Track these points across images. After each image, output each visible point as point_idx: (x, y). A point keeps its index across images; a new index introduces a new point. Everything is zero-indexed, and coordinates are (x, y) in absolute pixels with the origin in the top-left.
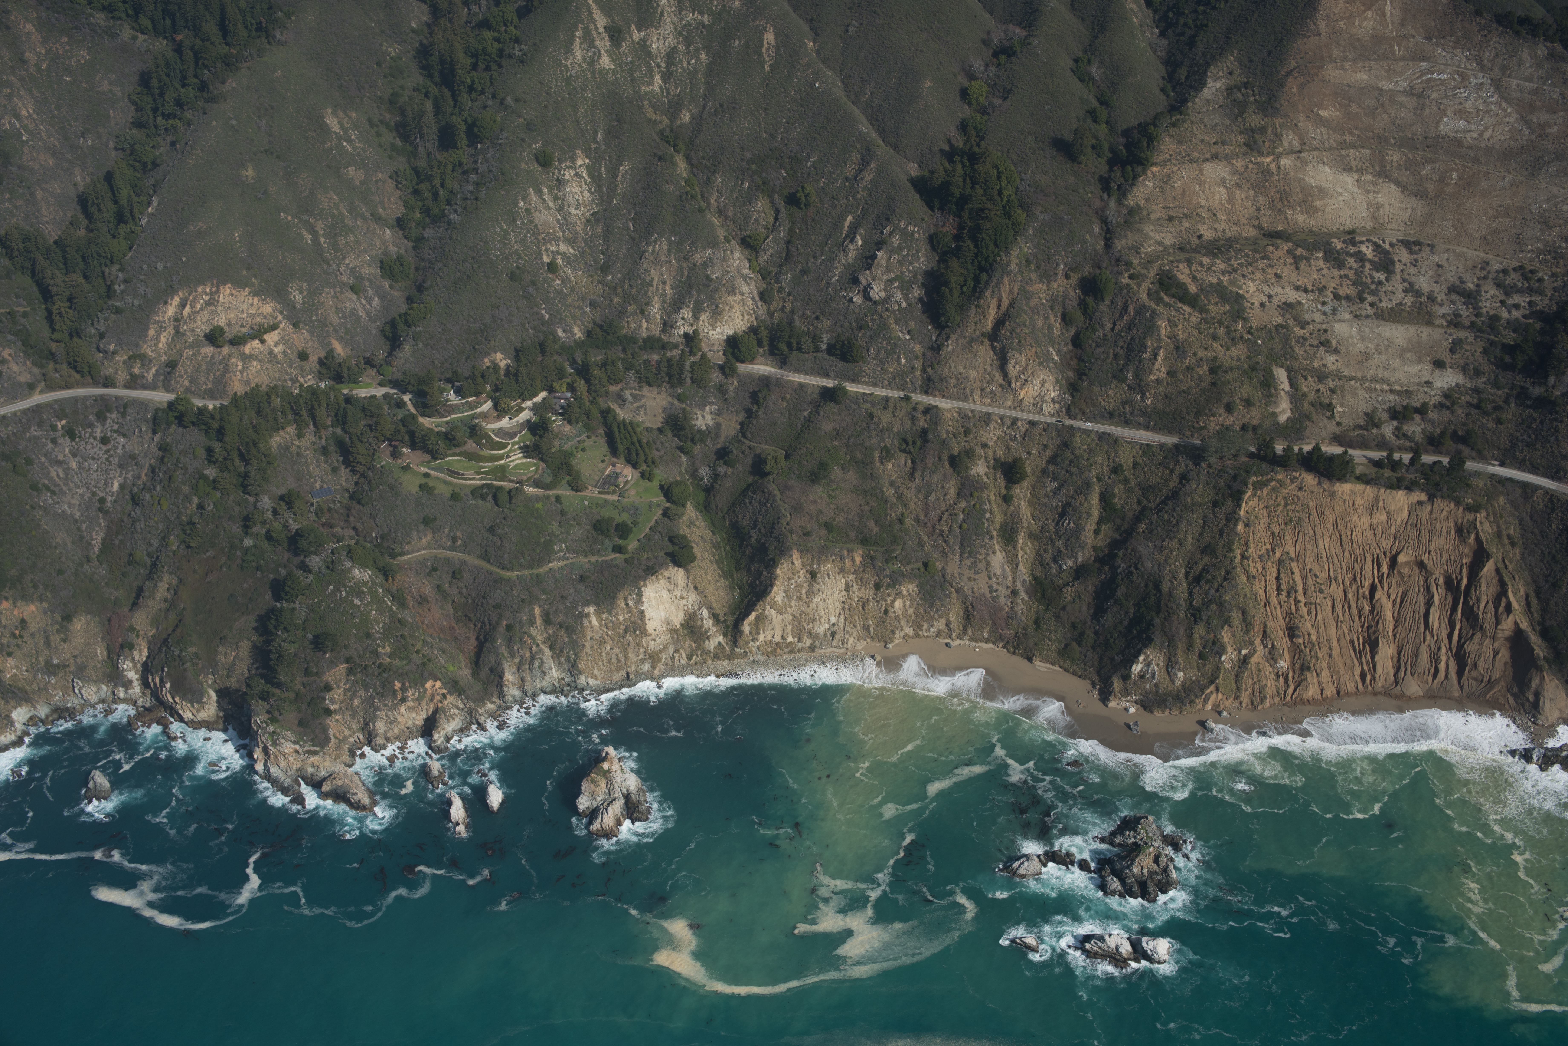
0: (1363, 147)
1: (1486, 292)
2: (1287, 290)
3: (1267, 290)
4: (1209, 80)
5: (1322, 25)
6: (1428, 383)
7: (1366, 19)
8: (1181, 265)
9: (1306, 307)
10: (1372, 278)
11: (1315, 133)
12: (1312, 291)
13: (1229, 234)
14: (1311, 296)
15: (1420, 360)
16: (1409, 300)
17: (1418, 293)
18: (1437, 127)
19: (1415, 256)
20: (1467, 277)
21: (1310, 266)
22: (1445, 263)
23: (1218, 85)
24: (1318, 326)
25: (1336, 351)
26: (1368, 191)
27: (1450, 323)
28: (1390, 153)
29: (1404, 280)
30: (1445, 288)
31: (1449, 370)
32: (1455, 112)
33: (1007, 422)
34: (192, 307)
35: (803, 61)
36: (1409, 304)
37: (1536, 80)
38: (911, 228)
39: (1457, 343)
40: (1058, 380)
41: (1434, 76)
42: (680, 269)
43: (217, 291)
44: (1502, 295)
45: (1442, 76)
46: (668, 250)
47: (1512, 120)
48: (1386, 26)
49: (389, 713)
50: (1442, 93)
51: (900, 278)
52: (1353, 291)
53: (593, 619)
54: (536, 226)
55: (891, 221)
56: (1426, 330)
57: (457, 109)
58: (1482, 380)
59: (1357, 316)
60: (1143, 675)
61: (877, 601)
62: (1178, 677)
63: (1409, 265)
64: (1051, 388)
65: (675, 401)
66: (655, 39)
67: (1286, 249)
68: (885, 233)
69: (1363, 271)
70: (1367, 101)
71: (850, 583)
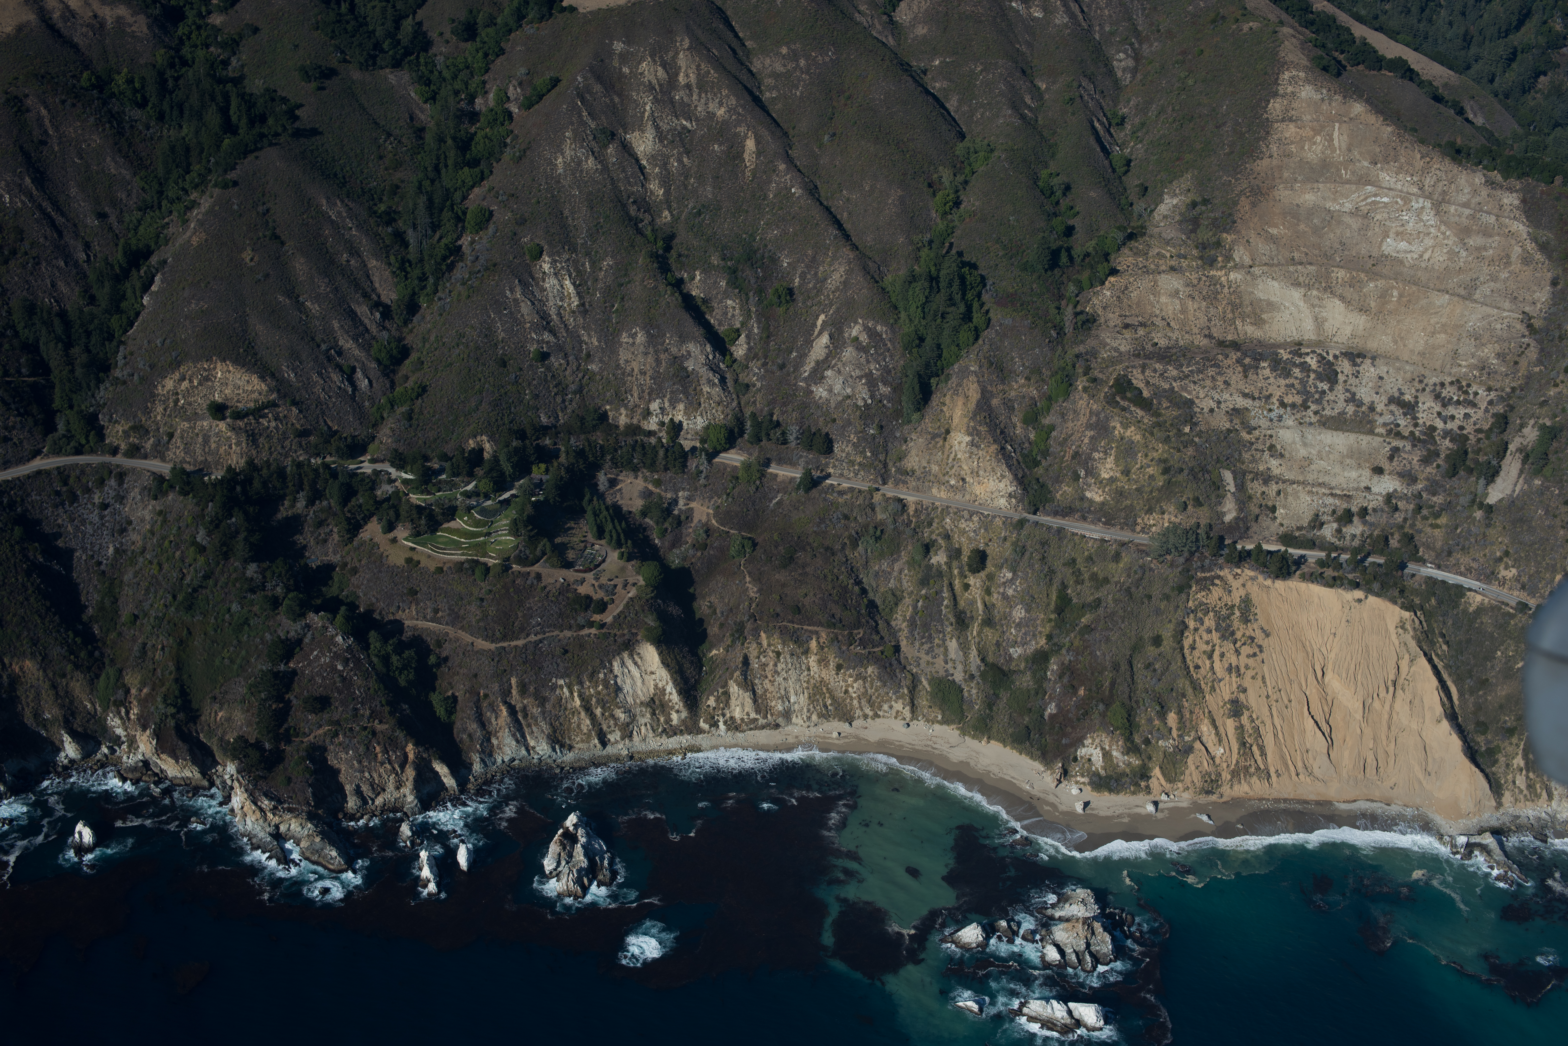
0: (1311, 264)
1: (1424, 403)
2: (1235, 396)
4: (1166, 196)
5: (1274, 148)
6: (1368, 489)
7: (1315, 143)
8: (1135, 371)
9: (1253, 413)
10: (1316, 387)
11: (1265, 249)
12: (1259, 398)
13: (1181, 343)
14: (1257, 403)
15: (1359, 466)
16: (1351, 409)
17: (1360, 404)
18: (1380, 247)
19: (1357, 368)
20: (1405, 389)
21: (1257, 374)
22: (1385, 376)
23: (1175, 201)
24: (1264, 432)
25: (1282, 456)
26: (1313, 306)
27: (1389, 432)
28: (1336, 270)
29: (1347, 390)
30: (1384, 399)
31: (1387, 477)
32: (1397, 234)
33: (966, 515)
34: (191, 381)
35: (782, 167)
36: (1351, 413)
37: (1472, 206)
38: (879, 328)
39: (1396, 450)
40: (1016, 476)
41: (1378, 199)
42: (658, 361)
43: (215, 368)
44: (1438, 408)
45: (1385, 200)
46: (648, 342)
47: (1450, 242)
48: (1334, 151)
49: (367, 774)
50: (1385, 215)
51: (869, 375)
52: (1298, 399)
53: (565, 690)
54: (523, 315)
55: (860, 321)
56: (1366, 438)
57: (449, 203)
58: (1418, 487)
59: (1301, 423)
60: (1089, 758)
61: (837, 682)
62: (1123, 760)
63: (1351, 376)
64: (1008, 484)
65: (650, 486)
66: (641, 142)
67: (1235, 358)
68: (854, 332)
69: (1307, 381)
70: (1315, 221)
71: (812, 664)
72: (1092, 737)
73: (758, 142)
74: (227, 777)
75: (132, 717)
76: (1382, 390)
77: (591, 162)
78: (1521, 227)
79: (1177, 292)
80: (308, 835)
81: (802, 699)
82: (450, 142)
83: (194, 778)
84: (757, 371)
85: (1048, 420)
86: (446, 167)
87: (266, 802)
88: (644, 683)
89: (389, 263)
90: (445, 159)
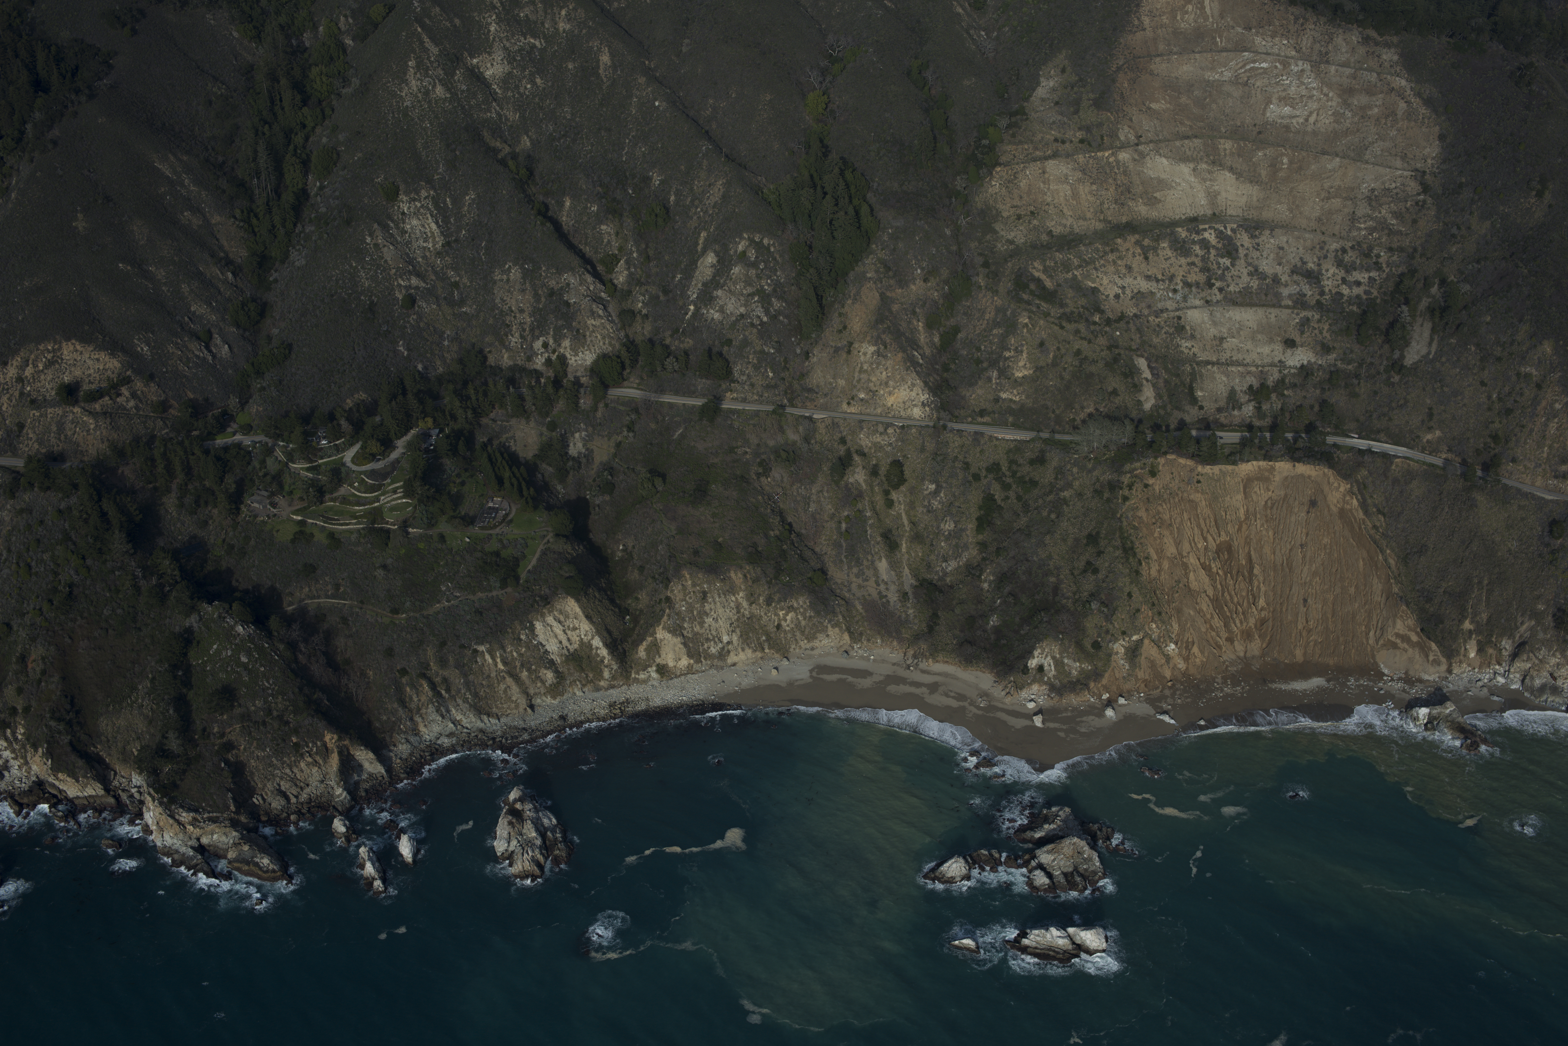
0: (1196, 137)
1: (1327, 270)
2: (1139, 280)
3: (1120, 282)
4: (1042, 79)
5: (1146, 21)
6: (1281, 363)
7: (1187, 12)
8: (1035, 263)
9: (1158, 295)
10: (1218, 263)
11: (1147, 125)
12: (1163, 281)
13: (1076, 229)
14: (1161, 285)
15: (1271, 340)
16: (1255, 284)
17: (1262, 276)
18: (1264, 114)
19: (1257, 241)
20: (1307, 258)
21: (1158, 255)
22: (1285, 246)
23: (1051, 84)
24: (1172, 314)
25: (1191, 337)
26: (1205, 180)
27: (1296, 302)
28: (1222, 141)
29: (1249, 264)
30: (1287, 269)
31: (1300, 349)
32: (1280, 99)
33: (881, 429)
34: (35, 366)
35: (642, 80)
36: (1255, 287)
37: (1352, 65)
38: (766, 241)
39: (1305, 322)
40: (926, 383)
41: (1257, 65)
42: (537, 296)
43: (60, 348)
44: (1342, 273)
45: (1264, 65)
46: (523, 278)
47: (1334, 104)
48: (1206, 19)
49: (288, 771)
50: (1266, 81)
51: (760, 292)
52: (1201, 278)
53: (487, 657)
54: (386, 261)
55: (745, 235)
56: (1274, 312)
57: (291, 147)
58: (1332, 357)
59: (1207, 302)
60: (1041, 668)
61: (769, 616)
62: (1075, 667)
63: (1251, 249)
64: (920, 392)
65: (544, 429)
66: (489, 65)
67: (1133, 240)
68: (740, 248)
69: (1208, 258)
70: (1196, 93)
71: (740, 600)
72: (1041, 647)
73: (612, 56)
74: (134, 790)
75: (20, 737)
76: (1284, 261)
77: (440, 91)
78: (1403, 83)
79: (1066, 177)
80: (235, 844)
81: (735, 638)
82: (283, 81)
83: (97, 796)
84: (641, 298)
85: (952, 322)
86: (283, 109)
87: (184, 814)
88: (569, 640)
89: (235, 217)
90: (281, 101)
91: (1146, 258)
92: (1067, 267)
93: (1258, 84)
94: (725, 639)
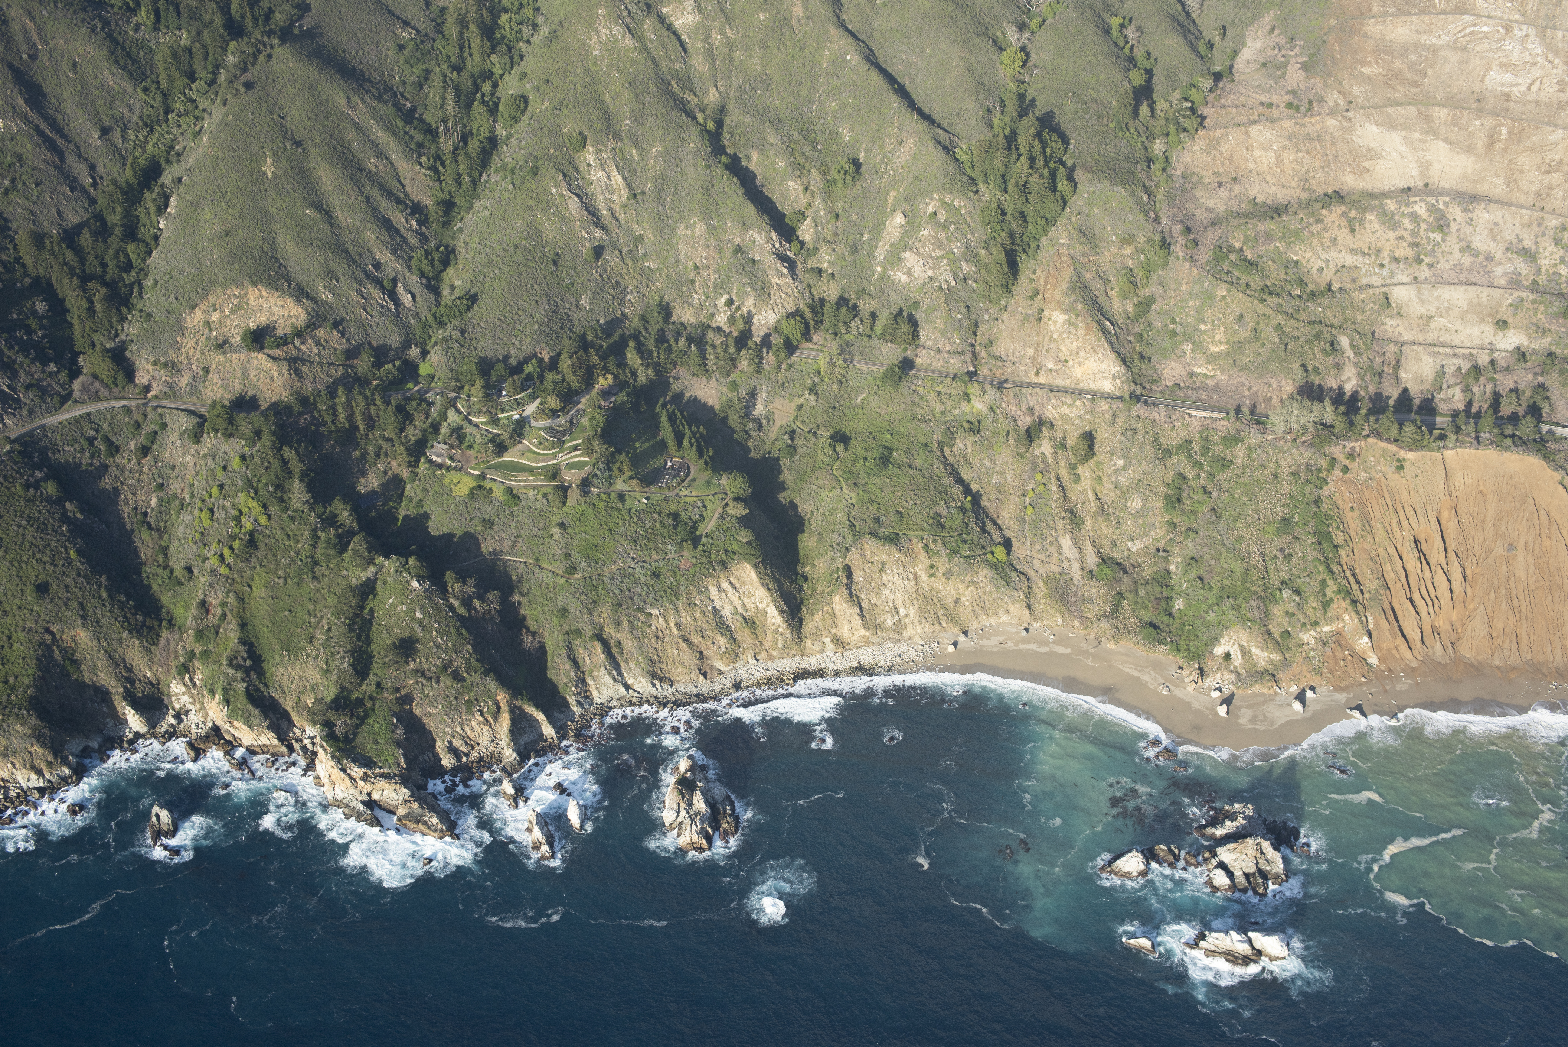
0: (1410, 104)
1: (1545, 249)
2: (1344, 254)
3: (1324, 255)
4: (1248, 40)
6: (1491, 345)
9: (1364, 270)
10: (1428, 238)
11: (1358, 90)
12: (1369, 255)
13: (1280, 198)
14: (1367, 260)
15: (1482, 321)
16: (1467, 260)
17: (1475, 253)
18: (1482, 82)
19: (1470, 215)
20: (1524, 235)
21: (1364, 228)
22: (1501, 222)
23: (1258, 45)
24: (1378, 290)
25: (1398, 315)
26: (1416, 150)
27: (1509, 282)
28: (1436, 109)
29: (1462, 240)
30: (1502, 247)
31: (1512, 331)
34: (222, 311)
35: (834, 33)
36: (1467, 264)
38: (957, 203)
39: (1518, 303)
40: (1117, 355)
41: (1477, 29)
42: (721, 253)
43: (246, 294)
44: (1560, 253)
45: (1485, 29)
46: (708, 234)
47: (1559, 71)
49: (459, 729)
50: (1486, 46)
51: (949, 255)
53: (661, 620)
54: (571, 213)
55: (936, 196)
56: (1486, 291)
57: (479, 95)
58: (1548, 340)
59: (1415, 278)
60: (1227, 656)
61: (948, 589)
62: (1262, 656)
63: (1464, 224)
64: (1111, 363)
65: (725, 389)
66: (679, 14)
67: (1339, 211)
68: (930, 209)
69: (1418, 232)
70: (1411, 57)
71: (919, 573)
72: (1228, 634)
74: (307, 741)
75: (198, 682)
76: (1499, 237)
77: (628, 41)
79: (1271, 143)
80: (405, 802)
81: (912, 611)
82: (473, 27)
83: (271, 745)
84: (827, 258)
85: (1147, 292)
86: (471, 55)
87: (356, 769)
88: (744, 606)
89: (420, 164)
90: (470, 47)
91: (1353, 231)
92: (1269, 237)
93: (1478, 48)
94: (902, 612)
